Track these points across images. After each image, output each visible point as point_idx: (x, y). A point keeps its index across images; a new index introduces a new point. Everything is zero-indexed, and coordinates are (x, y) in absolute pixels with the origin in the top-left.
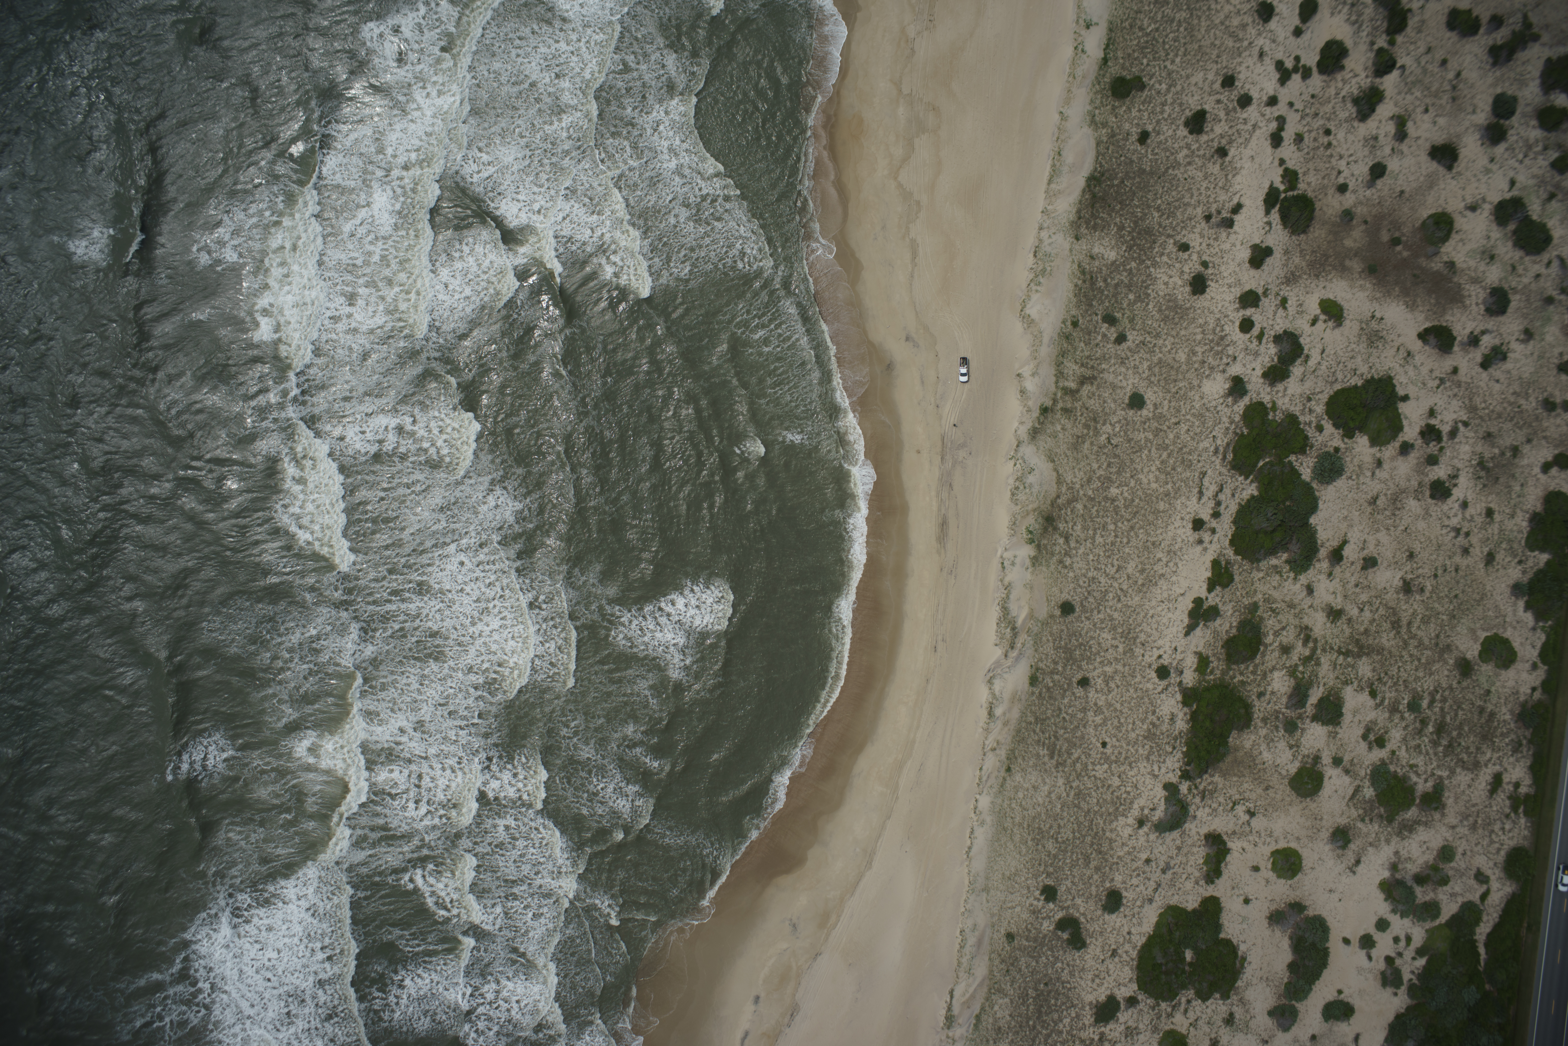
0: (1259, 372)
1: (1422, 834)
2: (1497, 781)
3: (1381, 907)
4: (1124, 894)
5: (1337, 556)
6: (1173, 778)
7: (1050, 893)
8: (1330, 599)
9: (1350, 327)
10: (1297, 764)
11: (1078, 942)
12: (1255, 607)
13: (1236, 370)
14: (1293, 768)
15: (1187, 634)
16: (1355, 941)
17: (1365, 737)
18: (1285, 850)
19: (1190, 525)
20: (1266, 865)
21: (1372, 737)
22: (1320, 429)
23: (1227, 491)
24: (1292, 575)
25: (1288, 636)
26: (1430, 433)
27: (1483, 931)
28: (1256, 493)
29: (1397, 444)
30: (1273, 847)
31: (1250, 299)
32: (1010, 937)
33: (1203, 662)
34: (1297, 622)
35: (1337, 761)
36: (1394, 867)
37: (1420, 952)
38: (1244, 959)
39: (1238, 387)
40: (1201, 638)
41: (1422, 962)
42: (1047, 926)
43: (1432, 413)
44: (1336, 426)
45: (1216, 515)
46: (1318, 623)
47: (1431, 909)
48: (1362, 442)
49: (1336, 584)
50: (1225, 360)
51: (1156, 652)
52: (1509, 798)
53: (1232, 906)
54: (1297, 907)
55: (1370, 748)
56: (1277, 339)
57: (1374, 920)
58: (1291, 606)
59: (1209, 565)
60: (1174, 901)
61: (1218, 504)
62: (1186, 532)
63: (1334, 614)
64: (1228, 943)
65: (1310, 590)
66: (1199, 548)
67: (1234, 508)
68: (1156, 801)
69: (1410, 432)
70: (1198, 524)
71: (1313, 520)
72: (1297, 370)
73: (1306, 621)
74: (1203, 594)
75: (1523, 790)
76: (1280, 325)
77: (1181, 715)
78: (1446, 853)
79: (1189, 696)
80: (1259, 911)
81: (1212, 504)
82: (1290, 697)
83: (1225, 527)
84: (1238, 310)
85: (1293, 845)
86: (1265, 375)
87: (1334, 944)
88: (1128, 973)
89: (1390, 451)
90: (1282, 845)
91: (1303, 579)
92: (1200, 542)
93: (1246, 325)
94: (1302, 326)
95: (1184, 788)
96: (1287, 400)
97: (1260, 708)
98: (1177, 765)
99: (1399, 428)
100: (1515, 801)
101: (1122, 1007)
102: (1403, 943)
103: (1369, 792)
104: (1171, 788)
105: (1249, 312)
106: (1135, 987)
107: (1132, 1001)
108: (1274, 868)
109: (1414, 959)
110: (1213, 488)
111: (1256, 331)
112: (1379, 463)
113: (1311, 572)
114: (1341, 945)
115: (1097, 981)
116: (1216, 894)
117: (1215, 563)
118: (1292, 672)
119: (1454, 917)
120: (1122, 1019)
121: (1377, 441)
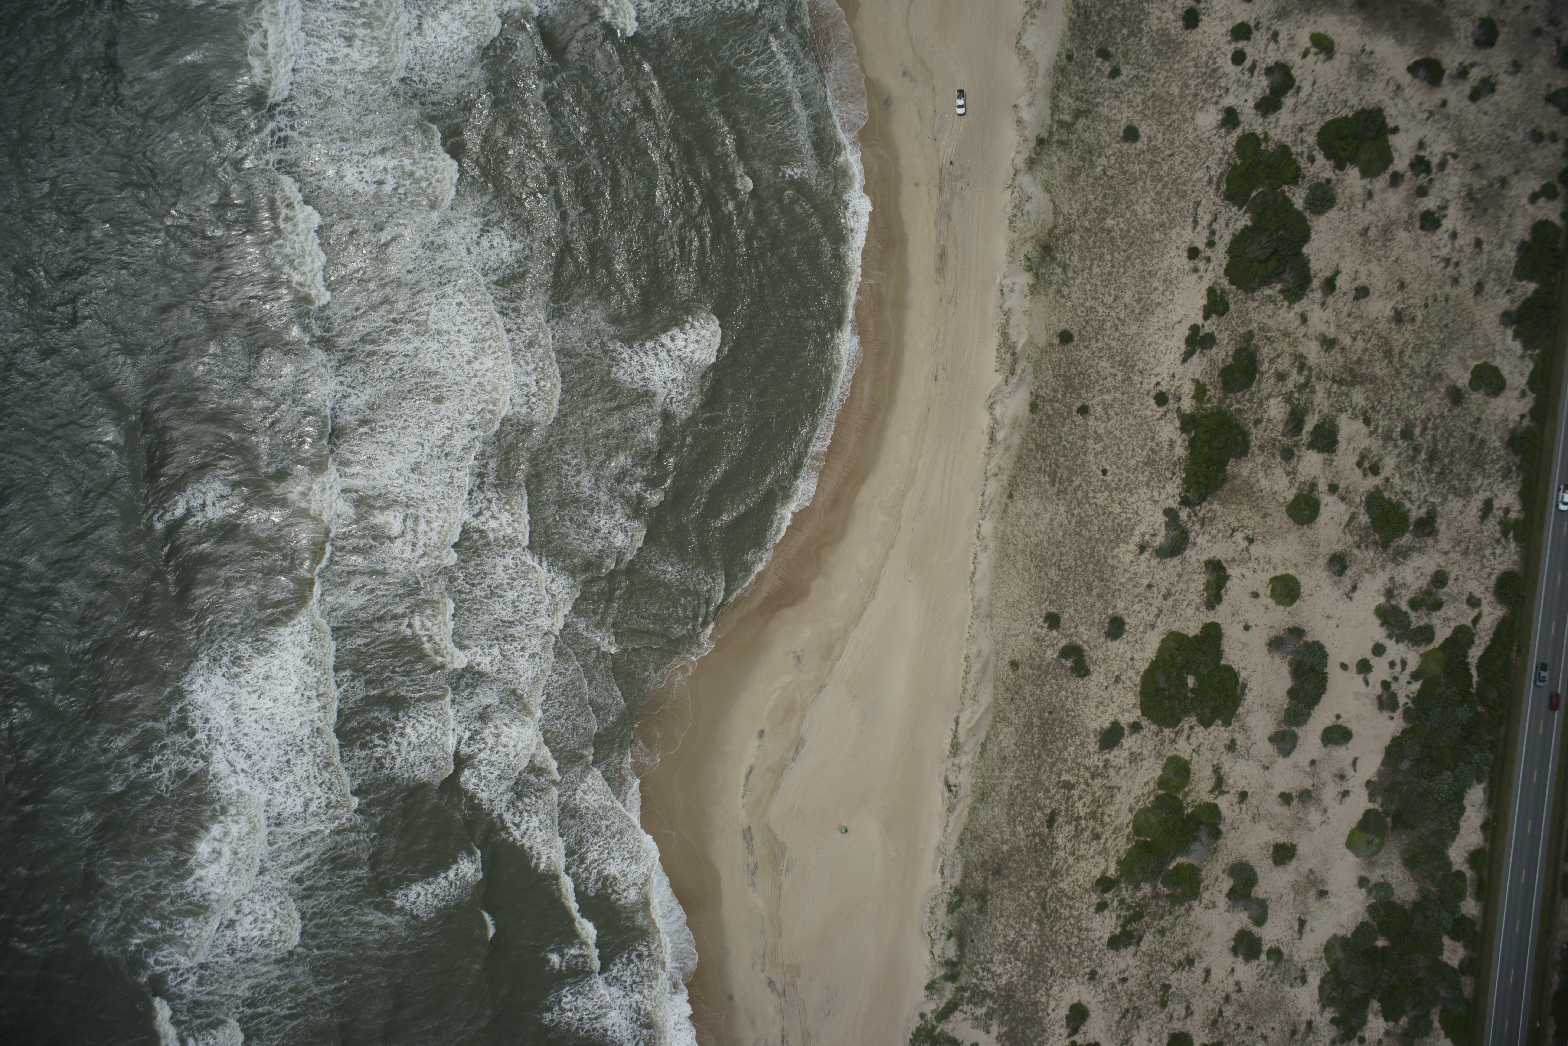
0: (1251, 103)
1: (1416, 560)
2: (1487, 507)
3: (1378, 633)
4: (1127, 620)
5: (1329, 285)
6: (1173, 504)
7: (1053, 621)
8: (1323, 328)
9: (1341, 60)
10: (1294, 491)
11: (1081, 669)
12: (1250, 335)
13: (1228, 101)
14: (1290, 495)
15: (1184, 361)
16: (1353, 667)
17: (1359, 464)
18: (1283, 576)
19: (1186, 254)
20: (1265, 592)
21: (1366, 465)
22: (1312, 159)
23: (1221, 221)
24: (1286, 303)
25: (1284, 364)
26: (1420, 165)
27: (1475, 654)
28: (1249, 223)
29: (1387, 176)
30: (1272, 574)
31: (1242, 32)
32: (1014, 664)
33: (1200, 391)
34: (1292, 350)
35: (1333, 488)
36: (1389, 594)
37: (1415, 676)
38: (1245, 686)
39: (1230, 118)
40: (1198, 366)
41: (1417, 686)
42: (1051, 654)
43: (1421, 145)
44: (1328, 157)
45: (1211, 244)
46: (1313, 351)
47: (1426, 634)
48: (1353, 173)
49: (1328, 314)
50: (1217, 92)
51: (1154, 380)
52: (1500, 523)
53: (1232, 633)
54: (1297, 632)
55: (1365, 476)
56: (1269, 71)
57: (1370, 645)
58: (1286, 334)
59: (1204, 293)
60: (1175, 627)
61: (1213, 233)
62: (1182, 261)
63: (1328, 343)
64: (1229, 669)
65: (1304, 319)
66: (1195, 277)
67: (1228, 238)
68: (1156, 526)
69: (1400, 164)
70: (1193, 253)
71: (1306, 250)
72: (1289, 101)
73: (1301, 349)
74: (1200, 321)
75: (1513, 515)
76: (1272, 57)
77: (1179, 441)
78: (1440, 579)
79: (1187, 423)
80: (1259, 638)
81: (1206, 233)
82: (1286, 424)
83: (1220, 257)
84: (1230, 42)
85: (1291, 572)
86: (1257, 106)
87: (1332, 669)
88: (1131, 699)
89: (1380, 182)
90: (1280, 572)
91: (1297, 307)
92: (1196, 270)
93: (1238, 58)
94: (1293, 58)
95: (1184, 514)
96: (1279, 131)
97: (1257, 436)
98: (1177, 491)
99: (1390, 159)
100: (1506, 527)
101: (1126, 733)
102: (1398, 668)
103: (1364, 519)
104: (1171, 514)
105: (1241, 44)
106: (1139, 712)
107: (1136, 727)
108: (1273, 595)
109: (1409, 683)
110: (1208, 218)
111: (1248, 63)
112: (1370, 195)
113: (1305, 302)
114: (1339, 670)
115: (1101, 708)
116: (1216, 620)
117: (1211, 292)
118: (1288, 399)
119: (1447, 641)
120: (1126, 746)
121: (1367, 173)
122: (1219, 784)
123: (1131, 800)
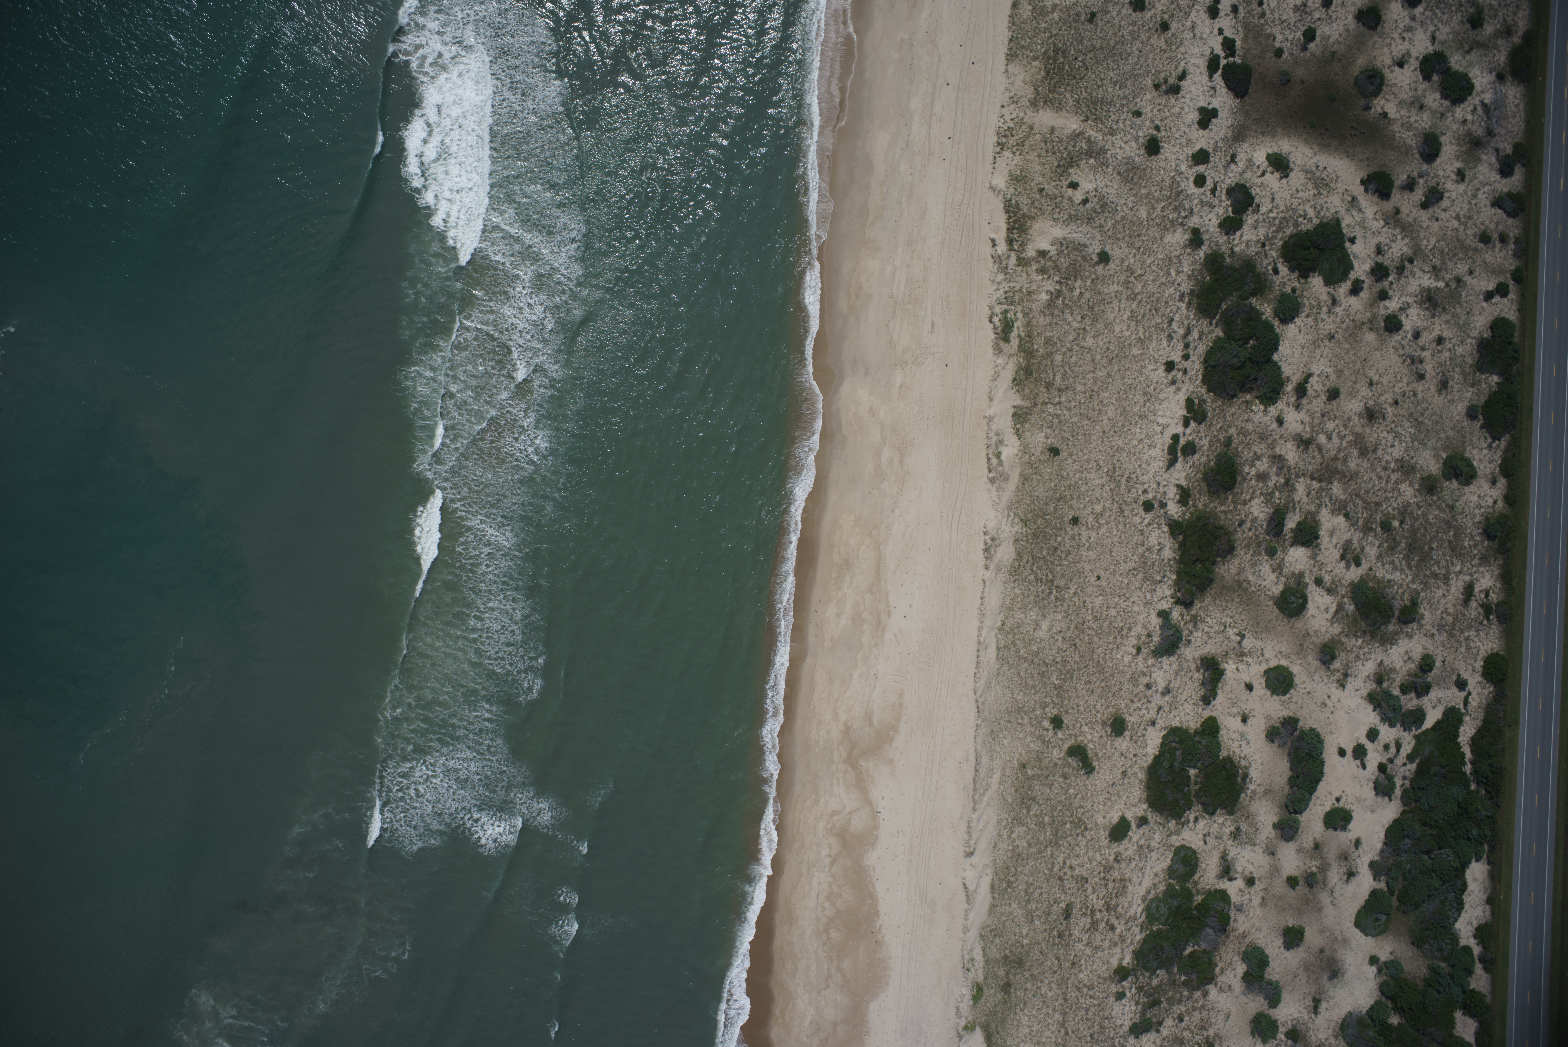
0: (1215, 222)
1: (1403, 645)
2: (1469, 591)
3: (1371, 718)
4: (1128, 718)
5: (1301, 390)
6: (1166, 605)
7: (1057, 723)
8: (1298, 429)
9: (1297, 178)
10: (1281, 587)
11: (1088, 767)
12: (1229, 440)
13: (1194, 222)
14: (1277, 590)
15: (1168, 468)
16: (1349, 752)
17: (1342, 557)
18: (1276, 668)
19: (1163, 368)
20: (1259, 683)
21: (1349, 556)
22: (1276, 271)
23: (1195, 334)
24: (1262, 407)
25: (1262, 465)
26: (1379, 272)
27: (1467, 732)
28: (1221, 334)
29: (1349, 284)
30: (1264, 667)
31: (1201, 157)
32: (1023, 766)
33: (1184, 495)
34: (1270, 452)
35: (1319, 582)
36: (1379, 679)
37: (1410, 758)
38: (1246, 776)
39: (1196, 239)
40: (1181, 472)
41: (1413, 767)
42: (1057, 754)
43: (1379, 251)
44: (1292, 269)
45: (1186, 357)
46: (1290, 452)
47: (1417, 717)
48: (1316, 282)
49: (1302, 415)
50: (1183, 214)
51: (1141, 488)
52: (1482, 606)
53: (1230, 726)
54: (1292, 722)
55: (1348, 568)
56: (1230, 192)
57: (1364, 730)
58: (1263, 437)
59: (1183, 403)
60: (1175, 723)
61: (1187, 346)
62: (1160, 374)
63: (1304, 443)
64: (1229, 760)
65: (1280, 421)
66: (1172, 388)
67: (1202, 349)
68: (1151, 628)
69: (1361, 269)
70: (1170, 366)
71: (1275, 357)
72: (1249, 219)
73: (1277, 451)
74: (1179, 430)
75: (1494, 597)
76: (1231, 178)
77: (1168, 545)
78: (1426, 664)
79: (1175, 527)
80: (1256, 729)
81: (1180, 346)
82: (1269, 523)
83: (1195, 366)
84: (1190, 167)
85: (1284, 663)
86: (1221, 225)
87: (1330, 755)
88: (1137, 792)
89: (1344, 288)
90: (1273, 663)
91: (1273, 411)
92: (1173, 382)
93: (1200, 181)
94: (1251, 178)
95: (1175, 615)
96: (1243, 246)
97: (1241, 536)
98: (1168, 593)
99: (1350, 267)
100: (1487, 609)
101: (1134, 826)
102: (1393, 750)
103: (1351, 608)
104: (1164, 615)
105: (1201, 168)
106: (1145, 806)
107: (1143, 821)
108: (1268, 686)
109: (1405, 764)
110: (1181, 332)
111: (1209, 184)
112: (1334, 301)
113: (1280, 405)
114: (1336, 758)
115: (1109, 803)
116: (1213, 714)
117: (1189, 402)
118: (1268, 497)
119: (1438, 723)
120: (1135, 839)
121: (1331, 280)
122: (1226, 871)
123: (1142, 892)
